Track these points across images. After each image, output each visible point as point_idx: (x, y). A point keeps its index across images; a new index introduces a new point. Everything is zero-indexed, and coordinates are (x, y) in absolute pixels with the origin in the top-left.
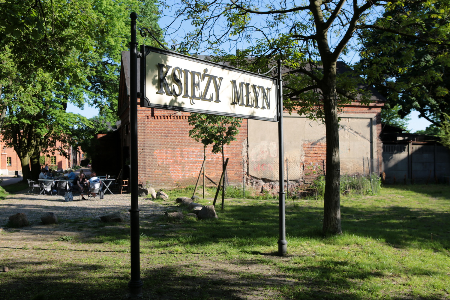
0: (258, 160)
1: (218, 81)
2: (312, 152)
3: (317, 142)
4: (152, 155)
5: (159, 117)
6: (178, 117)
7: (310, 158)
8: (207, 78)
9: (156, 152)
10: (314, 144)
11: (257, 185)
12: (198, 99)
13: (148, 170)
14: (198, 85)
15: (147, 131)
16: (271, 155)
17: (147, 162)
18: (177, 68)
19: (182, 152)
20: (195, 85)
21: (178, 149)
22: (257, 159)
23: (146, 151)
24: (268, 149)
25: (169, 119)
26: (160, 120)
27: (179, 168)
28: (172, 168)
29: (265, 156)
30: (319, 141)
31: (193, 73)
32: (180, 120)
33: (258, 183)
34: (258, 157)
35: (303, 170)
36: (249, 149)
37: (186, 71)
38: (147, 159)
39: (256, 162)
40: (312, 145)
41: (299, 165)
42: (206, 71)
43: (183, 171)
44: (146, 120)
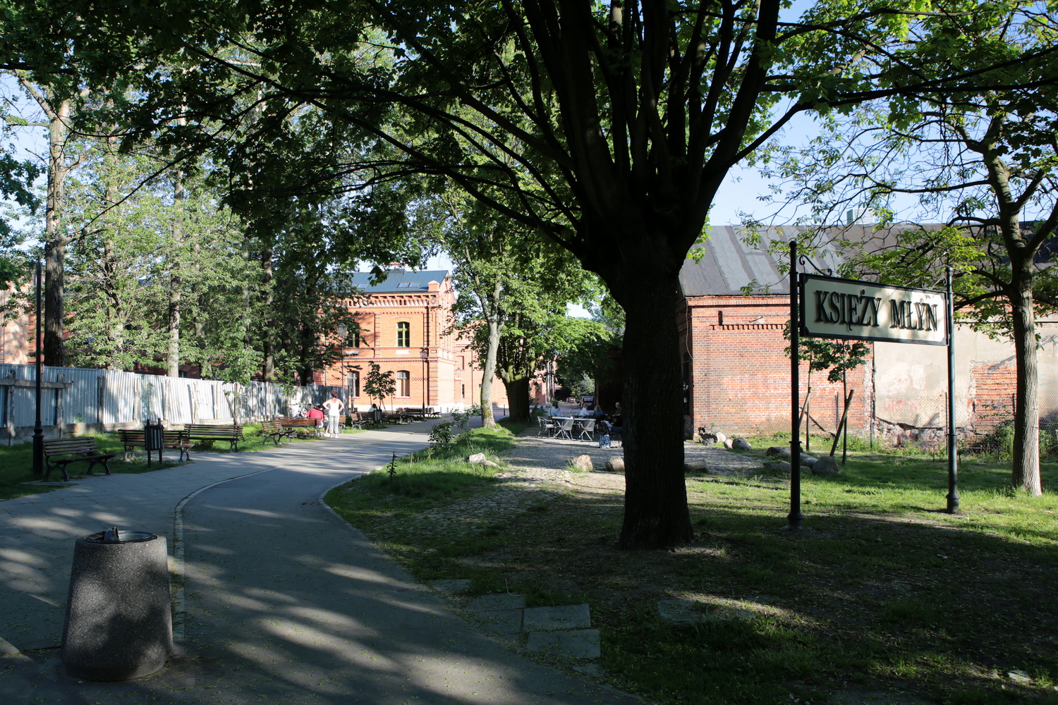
0: (891, 394)
1: (875, 302)
2: (989, 382)
3: (1000, 365)
4: (719, 384)
5: (731, 327)
6: (760, 326)
7: (985, 392)
8: (863, 301)
9: (726, 380)
10: (994, 367)
11: (889, 435)
12: (856, 324)
13: (714, 406)
14: (855, 309)
15: (712, 348)
16: (915, 386)
17: (712, 395)
18: (834, 293)
19: (766, 380)
20: (852, 310)
21: (759, 376)
22: (889, 391)
23: (712, 378)
24: (910, 376)
25: (746, 330)
26: (731, 331)
27: (762, 405)
28: (750, 404)
29: (903, 388)
30: (1003, 362)
31: (850, 297)
32: (763, 331)
33: (892, 432)
34: (892, 388)
35: (974, 410)
36: (876, 376)
37: (843, 295)
38: (712, 390)
39: (889, 397)
40: (989, 369)
41: (966, 403)
42: (863, 292)
43: (768, 408)
44: (711, 332)
